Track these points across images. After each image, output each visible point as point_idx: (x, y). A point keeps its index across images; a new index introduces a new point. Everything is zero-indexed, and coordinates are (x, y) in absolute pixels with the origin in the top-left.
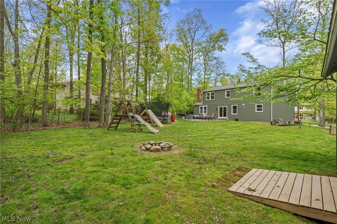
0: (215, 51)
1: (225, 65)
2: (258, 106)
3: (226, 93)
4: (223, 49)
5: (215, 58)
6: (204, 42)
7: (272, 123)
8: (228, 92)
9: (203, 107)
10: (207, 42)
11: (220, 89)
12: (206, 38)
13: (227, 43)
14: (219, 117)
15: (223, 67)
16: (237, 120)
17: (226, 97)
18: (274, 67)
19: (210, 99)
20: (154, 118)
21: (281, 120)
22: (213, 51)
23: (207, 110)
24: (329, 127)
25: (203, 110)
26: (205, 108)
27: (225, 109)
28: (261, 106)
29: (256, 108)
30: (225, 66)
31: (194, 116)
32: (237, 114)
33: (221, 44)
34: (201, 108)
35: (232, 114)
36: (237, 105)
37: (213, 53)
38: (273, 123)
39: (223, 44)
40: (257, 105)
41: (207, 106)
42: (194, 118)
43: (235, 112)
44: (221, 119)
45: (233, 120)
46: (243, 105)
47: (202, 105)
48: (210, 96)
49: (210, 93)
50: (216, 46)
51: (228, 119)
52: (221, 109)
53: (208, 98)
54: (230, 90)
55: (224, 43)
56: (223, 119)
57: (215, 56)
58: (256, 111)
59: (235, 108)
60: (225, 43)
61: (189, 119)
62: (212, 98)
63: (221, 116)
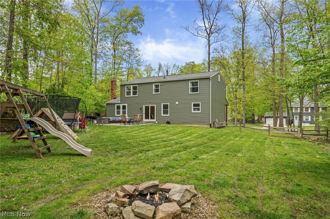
0: (128, 34)
1: (139, 53)
2: (195, 105)
3: (154, 88)
4: (139, 32)
5: (128, 43)
6: (113, 20)
7: (210, 125)
8: (157, 86)
9: (121, 105)
10: (117, 19)
11: (146, 82)
12: (116, 14)
13: (143, 25)
14: (144, 120)
15: (138, 55)
16: (168, 123)
17: (153, 93)
18: (191, 62)
19: (132, 95)
20: (61, 124)
21: (217, 121)
22: (125, 33)
23: (127, 110)
24: (268, 128)
25: (121, 110)
26: (124, 107)
27: (153, 108)
28: (198, 105)
29: (193, 107)
30: (139, 55)
31: (109, 119)
32: (168, 115)
33: (135, 25)
34: (118, 108)
35: (162, 115)
36: (169, 104)
37: (125, 35)
38: (212, 126)
39: (137, 26)
40: (193, 104)
41: (126, 105)
42: (110, 122)
43: (165, 112)
44: (148, 123)
45: (164, 123)
46: (177, 103)
47: (120, 104)
48: (132, 91)
49: (132, 86)
50: (130, 27)
51: (157, 122)
52: (147, 108)
53: (129, 93)
54: (159, 84)
55: (139, 24)
56: (149, 122)
57: (127, 39)
58: (193, 112)
59: (166, 107)
60: (141, 25)
61: (104, 123)
62: (135, 93)
63: (147, 117)
